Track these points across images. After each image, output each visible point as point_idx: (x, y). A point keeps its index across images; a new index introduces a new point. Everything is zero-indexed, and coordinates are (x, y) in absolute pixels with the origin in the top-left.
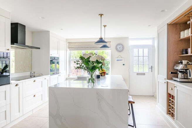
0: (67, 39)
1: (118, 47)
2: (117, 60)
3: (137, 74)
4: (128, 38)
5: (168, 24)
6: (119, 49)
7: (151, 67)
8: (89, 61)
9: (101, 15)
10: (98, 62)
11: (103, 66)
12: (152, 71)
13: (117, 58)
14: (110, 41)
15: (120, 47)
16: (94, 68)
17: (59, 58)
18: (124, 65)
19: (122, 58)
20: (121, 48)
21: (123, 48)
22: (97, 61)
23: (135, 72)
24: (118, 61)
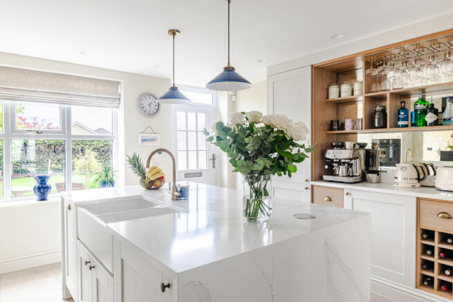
2: (143, 141)
3: (185, 174)
5: (312, 66)
6: (147, 108)
7: (212, 158)
12: (214, 167)
13: (143, 133)
15: (151, 104)
19: (154, 135)
20: (153, 107)
23: (181, 172)
24: (144, 143)
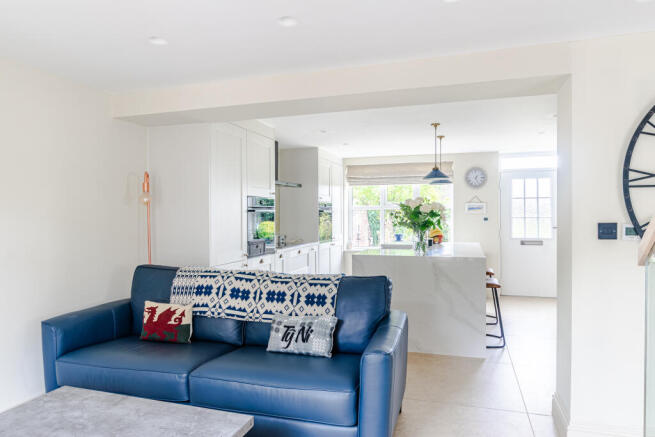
0: (344, 159)
1: (472, 176)
2: (470, 209)
3: (522, 241)
4: (497, 152)
6: (473, 180)
8: (420, 213)
9: (436, 125)
10: (433, 214)
11: (441, 221)
13: (470, 202)
14: (452, 163)
15: (478, 177)
16: (426, 225)
17: (331, 205)
18: (486, 219)
19: (481, 204)
20: (479, 179)
21: (484, 178)
22: (432, 212)
23: (517, 238)
24: (471, 211)
